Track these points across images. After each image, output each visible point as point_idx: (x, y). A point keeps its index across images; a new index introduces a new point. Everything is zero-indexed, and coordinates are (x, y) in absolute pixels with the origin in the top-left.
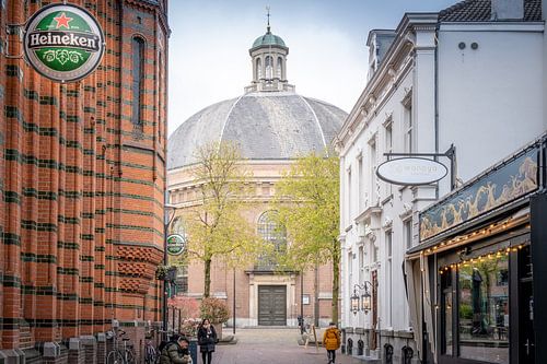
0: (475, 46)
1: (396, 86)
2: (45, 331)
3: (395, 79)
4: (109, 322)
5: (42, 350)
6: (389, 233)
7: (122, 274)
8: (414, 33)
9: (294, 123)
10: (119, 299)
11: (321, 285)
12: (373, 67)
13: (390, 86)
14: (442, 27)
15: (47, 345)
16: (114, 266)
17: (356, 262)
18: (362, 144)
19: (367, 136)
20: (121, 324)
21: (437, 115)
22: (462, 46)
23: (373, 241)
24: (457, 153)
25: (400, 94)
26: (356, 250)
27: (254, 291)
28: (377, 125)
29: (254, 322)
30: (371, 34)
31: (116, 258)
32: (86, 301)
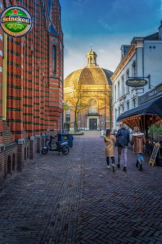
0: (154, 47)
1: (130, 60)
2: (19, 135)
3: (130, 59)
4: (47, 130)
5: (17, 142)
6: (128, 103)
7: (50, 116)
8: (136, 44)
9: (98, 75)
10: (49, 123)
11: (106, 119)
12: (122, 56)
13: (128, 61)
14: (145, 42)
15: (19, 140)
16: (47, 113)
17: (117, 112)
18: (120, 78)
19: (121, 75)
20: (50, 131)
21: (143, 68)
22: (150, 47)
23: (123, 106)
24: (151, 77)
25: (131, 62)
26: (117, 109)
27: (88, 120)
28: (124, 72)
29: (88, 129)
30: (122, 47)
31: (48, 111)
32: (42, 125)
